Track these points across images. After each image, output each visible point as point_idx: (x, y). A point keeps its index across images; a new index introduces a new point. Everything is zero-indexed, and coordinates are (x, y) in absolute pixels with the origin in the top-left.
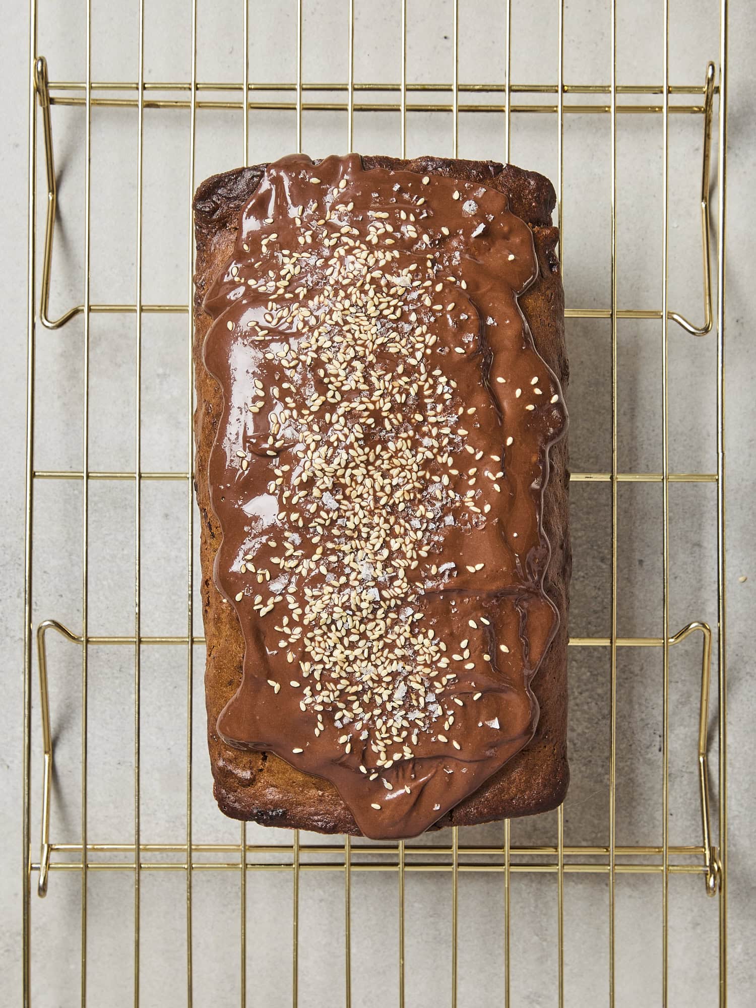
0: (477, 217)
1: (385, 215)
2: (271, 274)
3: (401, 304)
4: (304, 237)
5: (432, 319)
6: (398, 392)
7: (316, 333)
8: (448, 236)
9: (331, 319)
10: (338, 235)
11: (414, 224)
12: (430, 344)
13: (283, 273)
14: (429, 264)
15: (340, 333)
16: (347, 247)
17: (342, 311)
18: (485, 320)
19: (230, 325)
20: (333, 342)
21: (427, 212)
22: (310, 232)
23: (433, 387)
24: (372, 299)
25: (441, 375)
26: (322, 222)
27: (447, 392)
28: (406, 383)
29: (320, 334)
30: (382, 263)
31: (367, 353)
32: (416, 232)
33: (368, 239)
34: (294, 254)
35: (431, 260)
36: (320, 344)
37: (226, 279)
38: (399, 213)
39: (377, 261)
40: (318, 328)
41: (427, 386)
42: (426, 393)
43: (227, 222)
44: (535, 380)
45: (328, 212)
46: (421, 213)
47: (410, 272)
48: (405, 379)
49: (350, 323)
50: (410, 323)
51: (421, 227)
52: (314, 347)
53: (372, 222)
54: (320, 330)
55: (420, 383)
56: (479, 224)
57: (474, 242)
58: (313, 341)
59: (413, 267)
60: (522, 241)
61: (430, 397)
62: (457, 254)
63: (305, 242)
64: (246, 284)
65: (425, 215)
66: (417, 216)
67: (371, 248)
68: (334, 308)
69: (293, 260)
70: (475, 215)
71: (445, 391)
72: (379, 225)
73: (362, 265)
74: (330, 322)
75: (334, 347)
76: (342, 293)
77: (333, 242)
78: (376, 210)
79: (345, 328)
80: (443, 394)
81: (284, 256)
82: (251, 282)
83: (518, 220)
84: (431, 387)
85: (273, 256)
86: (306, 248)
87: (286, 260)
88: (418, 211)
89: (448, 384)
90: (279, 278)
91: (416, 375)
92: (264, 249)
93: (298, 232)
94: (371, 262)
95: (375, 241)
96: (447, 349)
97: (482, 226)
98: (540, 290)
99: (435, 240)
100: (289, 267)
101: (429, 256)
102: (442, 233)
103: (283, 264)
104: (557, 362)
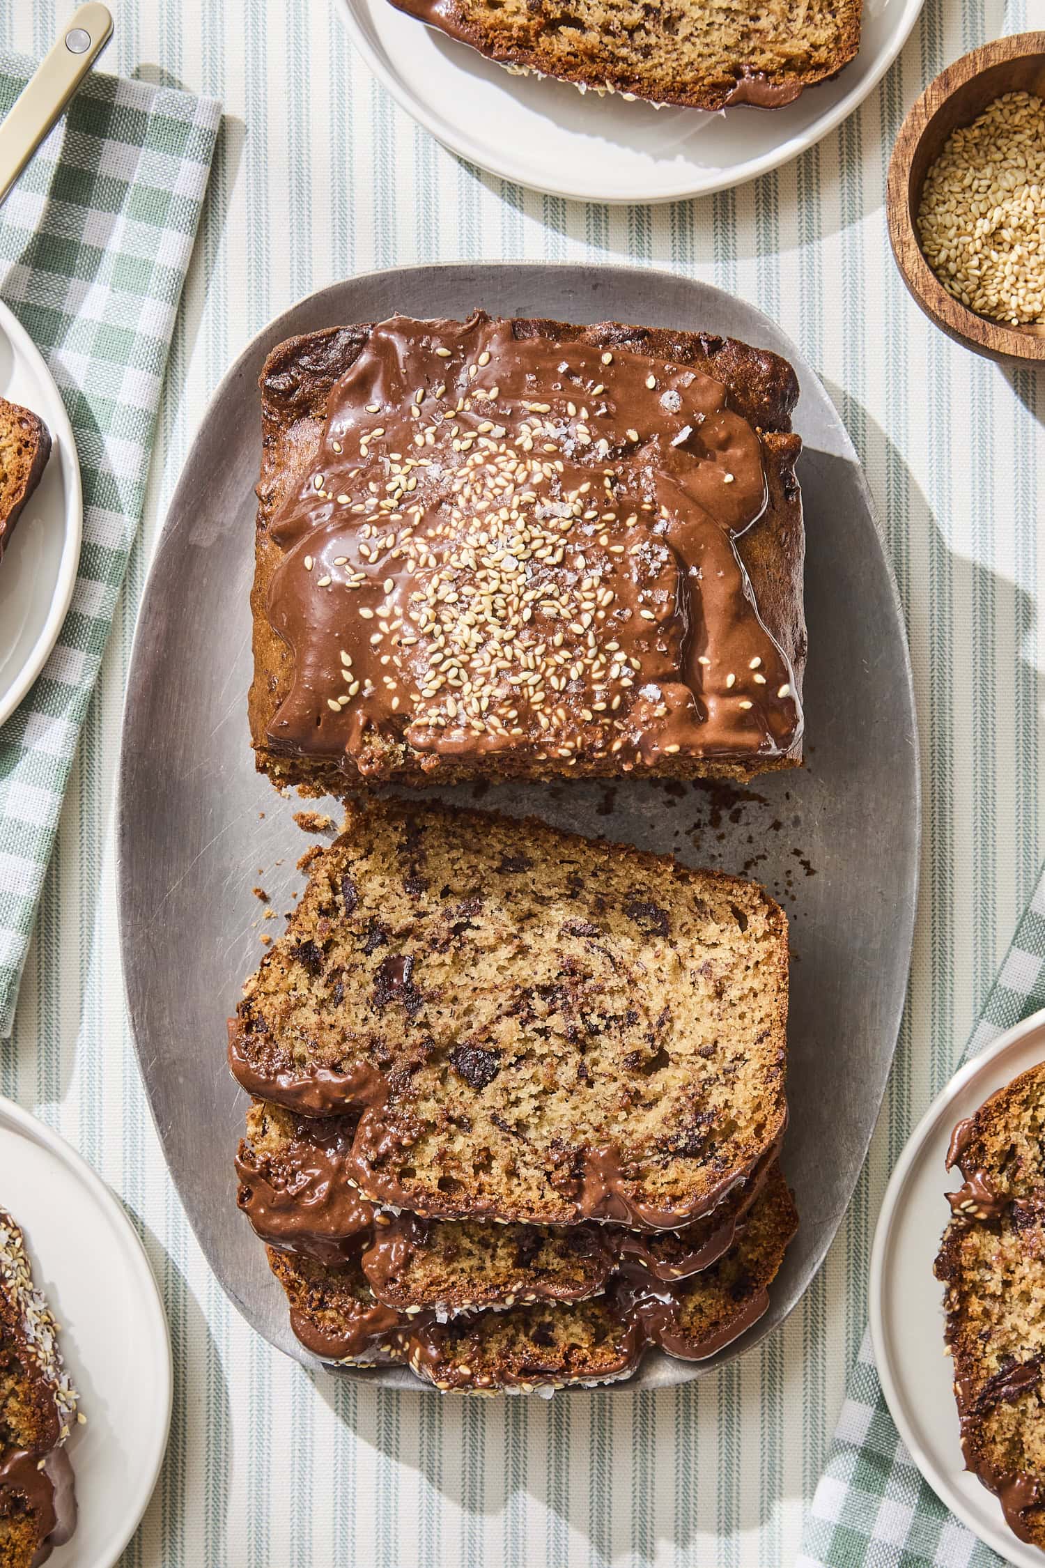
0: (680, 417)
1: (544, 408)
2: (373, 487)
3: (563, 541)
4: (424, 436)
5: (609, 567)
6: (555, 674)
7: (435, 581)
8: (636, 443)
9: (459, 560)
10: (474, 434)
11: (587, 423)
12: (604, 603)
13: (390, 487)
14: (607, 483)
15: (472, 582)
16: (487, 453)
17: (476, 549)
18: (687, 570)
19: (308, 562)
20: (460, 595)
21: (607, 406)
22: (431, 430)
23: (606, 667)
24: (521, 533)
25: (619, 650)
26: (451, 414)
27: (626, 676)
28: (566, 660)
29: (441, 580)
30: (537, 479)
31: (511, 613)
32: (590, 434)
33: (517, 442)
34: (408, 461)
35: (610, 477)
36: (440, 596)
37: (304, 495)
38: (566, 406)
39: (529, 476)
40: (439, 573)
41: (596, 665)
42: (596, 676)
43: (310, 407)
44: (755, 662)
45: (461, 400)
46: (598, 407)
47: (580, 496)
48: (565, 654)
49: (487, 568)
50: (575, 570)
51: (598, 428)
52: (432, 601)
53: (525, 417)
54: (441, 576)
55: (587, 661)
56: (683, 426)
57: (675, 454)
58: (429, 591)
59: (585, 488)
60: (746, 455)
61: (601, 681)
62: (649, 470)
63: (425, 444)
64: (334, 500)
65: (604, 410)
66: (591, 411)
67: (523, 455)
68: (463, 544)
69: (407, 469)
70: (677, 414)
71: (624, 673)
72: (535, 421)
73: (508, 481)
74: (457, 565)
75: (462, 602)
76: (476, 523)
77: (466, 445)
78: (533, 400)
79: (480, 575)
80: (619, 679)
81: (392, 462)
82: (343, 499)
83: (739, 423)
84: (602, 667)
85: (375, 462)
86: (427, 451)
87: (396, 469)
88: (594, 404)
89: (628, 663)
90: (383, 495)
91: (582, 648)
92: (364, 451)
93: (414, 428)
94: (521, 477)
95: (528, 445)
96: (628, 613)
97: (688, 430)
98: (769, 529)
99: (616, 448)
100: (398, 480)
101: (607, 472)
102: (628, 438)
103: (391, 474)
104: (789, 636)
